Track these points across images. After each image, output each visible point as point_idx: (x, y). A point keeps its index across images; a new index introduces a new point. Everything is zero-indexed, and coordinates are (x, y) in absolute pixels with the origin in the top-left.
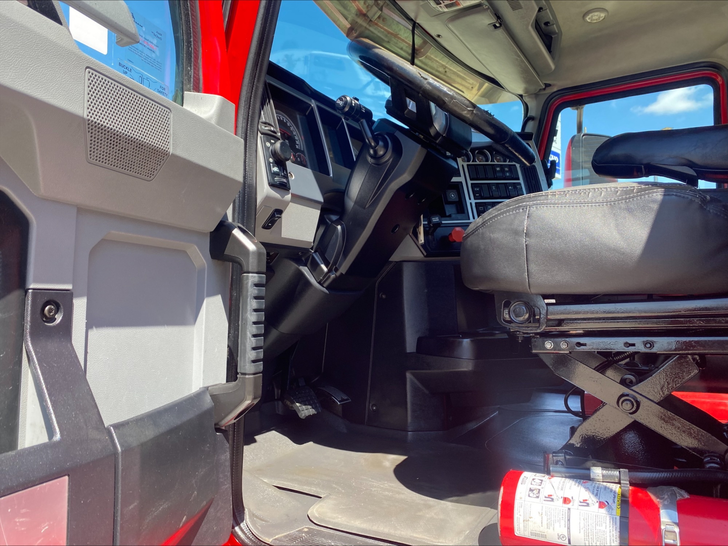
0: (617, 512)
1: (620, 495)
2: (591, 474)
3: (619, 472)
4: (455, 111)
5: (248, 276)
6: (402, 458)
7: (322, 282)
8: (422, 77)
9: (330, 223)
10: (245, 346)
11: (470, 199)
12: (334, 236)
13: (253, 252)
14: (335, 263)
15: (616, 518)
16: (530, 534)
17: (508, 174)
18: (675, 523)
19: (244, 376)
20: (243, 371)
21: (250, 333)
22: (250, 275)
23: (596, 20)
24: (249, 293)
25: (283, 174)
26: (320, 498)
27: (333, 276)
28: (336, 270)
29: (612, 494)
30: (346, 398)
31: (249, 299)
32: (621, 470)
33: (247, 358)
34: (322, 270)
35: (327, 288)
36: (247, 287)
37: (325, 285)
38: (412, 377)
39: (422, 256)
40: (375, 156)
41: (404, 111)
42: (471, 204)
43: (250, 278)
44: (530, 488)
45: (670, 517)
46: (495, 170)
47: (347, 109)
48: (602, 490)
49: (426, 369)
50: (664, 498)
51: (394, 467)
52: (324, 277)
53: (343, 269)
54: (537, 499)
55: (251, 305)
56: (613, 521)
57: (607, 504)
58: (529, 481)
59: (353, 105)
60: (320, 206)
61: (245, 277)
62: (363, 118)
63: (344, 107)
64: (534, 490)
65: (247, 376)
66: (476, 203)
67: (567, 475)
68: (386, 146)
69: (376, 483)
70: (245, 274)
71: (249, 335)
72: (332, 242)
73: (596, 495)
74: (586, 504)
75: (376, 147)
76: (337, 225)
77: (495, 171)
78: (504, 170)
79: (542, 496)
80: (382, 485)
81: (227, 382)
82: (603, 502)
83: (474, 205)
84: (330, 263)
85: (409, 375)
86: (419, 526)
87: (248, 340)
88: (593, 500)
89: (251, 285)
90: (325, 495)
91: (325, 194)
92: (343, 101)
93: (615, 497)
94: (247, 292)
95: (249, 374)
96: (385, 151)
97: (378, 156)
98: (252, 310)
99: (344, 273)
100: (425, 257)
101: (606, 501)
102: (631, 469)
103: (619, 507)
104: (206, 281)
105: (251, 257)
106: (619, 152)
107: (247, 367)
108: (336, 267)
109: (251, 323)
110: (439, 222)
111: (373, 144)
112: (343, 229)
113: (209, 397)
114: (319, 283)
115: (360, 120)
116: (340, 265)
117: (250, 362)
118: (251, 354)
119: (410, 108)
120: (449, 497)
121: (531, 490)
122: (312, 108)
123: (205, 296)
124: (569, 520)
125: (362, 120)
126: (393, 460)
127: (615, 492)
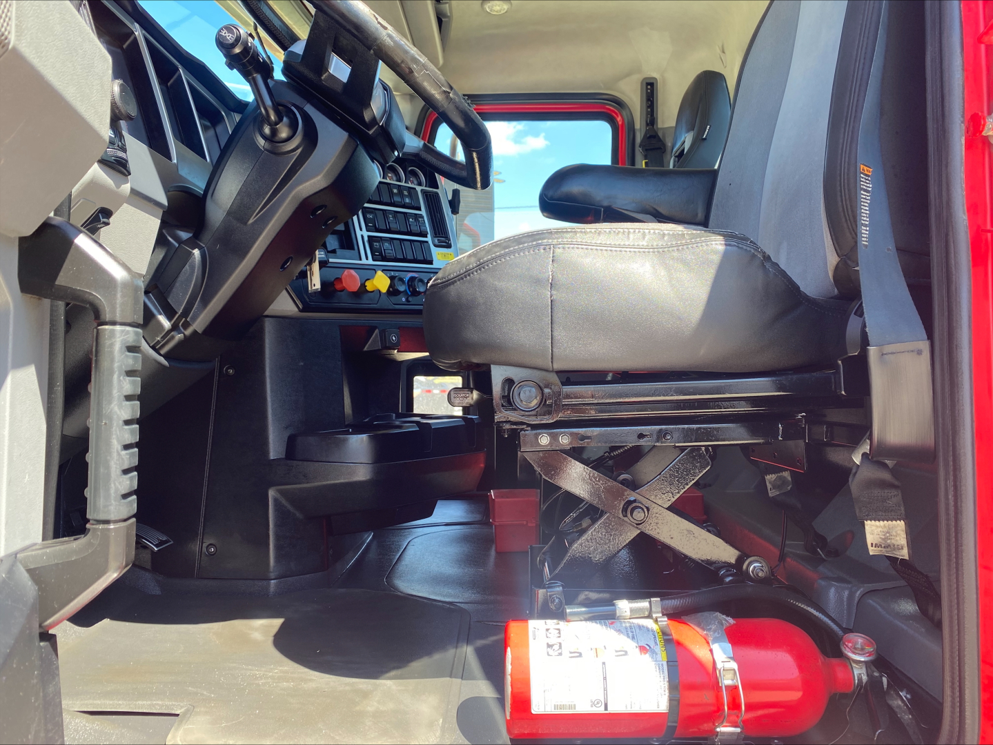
0: (662, 656)
1: (660, 634)
2: (617, 612)
3: (650, 602)
4: (425, 89)
5: (114, 330)
6: (277, 622)
7: (157, 347)
8: (379, 23)
9: (177, 245)
10: (108, 468)
11: (361, 229)
12: (187, 266)
13: (125, 285)
14: (186, 313)
15: (662, 664)
16: (553, 707)
17: (407, 200)
18: (730, 658)
19: (106, 526)
20: (102, 517)
21: (118, 441)
22: (118, 328)
23: (497, 12)
24: (116, 365)
25: (120, 143)
26: (178, 715)
27: (179, 337)
28: (186, 325)
29: (651, 633)
30: (165, 539)
31: (115, 376)
32: (652, 599)
33: (112, 491)
34: (160, 325)
35: (166, 356)
36: (112, 353)
37: (162, 352)
38: (278, 496)
39: (296, 309)
40: (272, 139)
41: (322, 76)
42: (362, 236)
43: (118, 335)
44: (548, 644)
45: (725, 652)
46: (392, 192)
47: (237, 50)
48: (638, 630)
49: (304, 483)
50: (711, 628)
51: (271, 639)
52: (163, 338)
53: (200, 323)
54: (560, 657)
55: (121, 388)
56: (659, 669)
57: (648, 648)
58: (541, 634)
59: (250, 45)
60: (160, 212)
61: (107, 333)
62: (257, 72)
63: (233, 45)
64: (553, 645)
65: (112, 526)
66: (369, 237)
67: (586, 616)
68: (293, 126)
69: (256, 670)
70: (107, 327)
71: (116, 445)
72: (182, 277)
73: (633, 638)
74: (623, 653)
75: (277, 124)
76: (193, 249)
77: (391, 194)
78: (403, 194)
79: (565, 651)
80: (270, 672)
81: (43, 540)
82: (643, 646)
83: (366, 239)
84: (176, 313)
85: (272, 493)
86: (367, 728)
87: (115, 455)
88: (631, 646)
89: (121, 348)
90: (183, 710)
91: (169, 191)
92: (233, 33)
93: (655, 637)
94: (112, 361)
95: (116, 522)
96: (291, 134)
97: (277, 139)
98: (123, 398)
99: (200, 331)
100: (301, 311)
101: (647, 645)
102: (663, 596)
103: (663, 649)
104: (11, 338)
105: (119, 295)
106: (575, 188)
107: (112, 508)
108: (186, 320)
109: (121, 423)
110: (326, 259)
111: (273, 118)
112: (203, 256)
113: (26, 575)
114: (153, 348)
115: (251, 74)
116: (194, 318)
117: (119, 497)
118: (120, 483)
119: (331, 72)
120: (387, 672)
121: (549, 646)
122: (135, 38)
123: (10, 364)
124: (605, 678)
125: (255, 75)
126: (263, 629)
127: (653, 631)
